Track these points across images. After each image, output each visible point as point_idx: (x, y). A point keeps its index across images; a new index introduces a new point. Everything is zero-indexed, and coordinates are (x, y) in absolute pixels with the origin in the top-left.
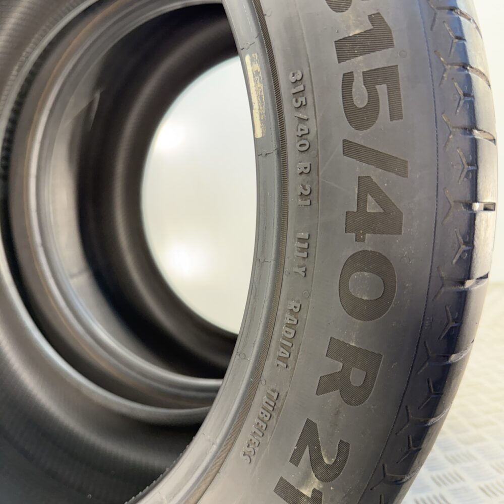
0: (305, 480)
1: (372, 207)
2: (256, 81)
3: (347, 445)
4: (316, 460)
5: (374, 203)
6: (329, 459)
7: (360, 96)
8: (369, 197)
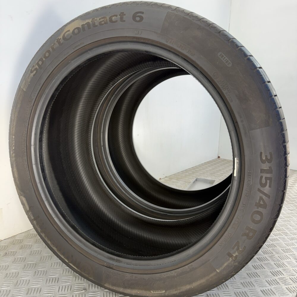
0: (234, 253)
1: (262, 203)
2: (237, 164)
3: (246, 247)
4: (238, 249)
5: (262, 202)
6: (241, 249)
7: (264, 181)
8: (261, 201)
